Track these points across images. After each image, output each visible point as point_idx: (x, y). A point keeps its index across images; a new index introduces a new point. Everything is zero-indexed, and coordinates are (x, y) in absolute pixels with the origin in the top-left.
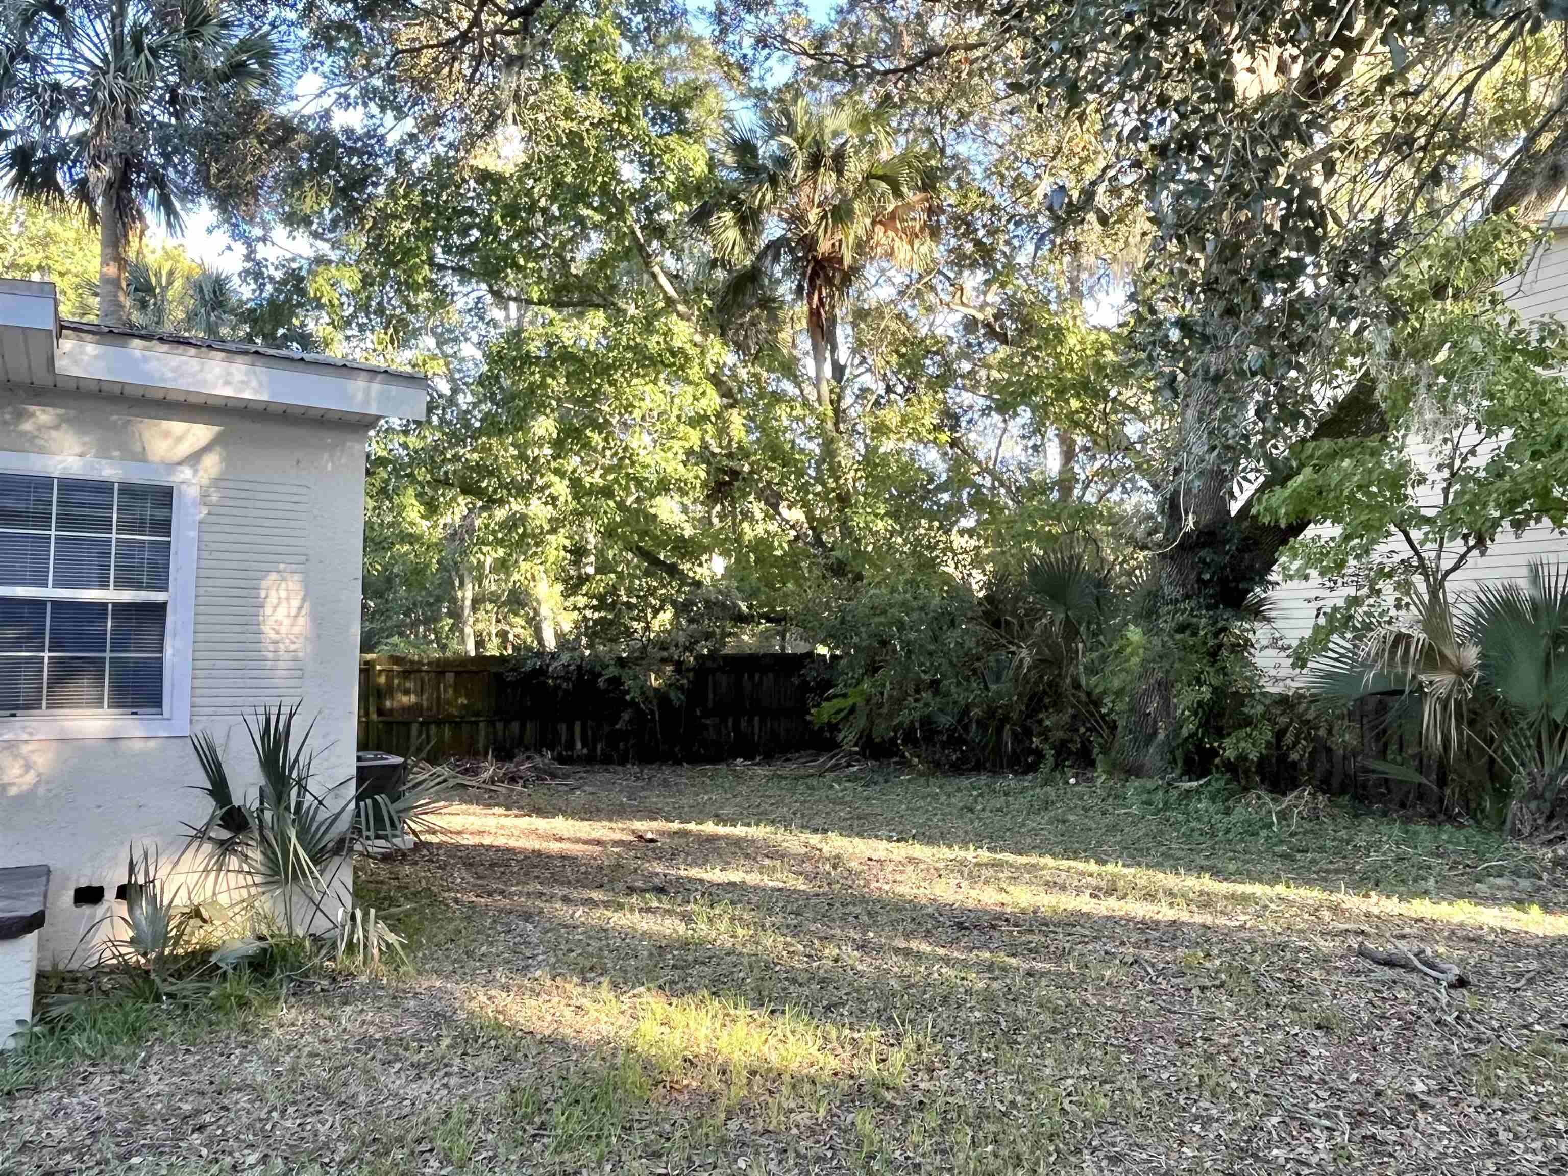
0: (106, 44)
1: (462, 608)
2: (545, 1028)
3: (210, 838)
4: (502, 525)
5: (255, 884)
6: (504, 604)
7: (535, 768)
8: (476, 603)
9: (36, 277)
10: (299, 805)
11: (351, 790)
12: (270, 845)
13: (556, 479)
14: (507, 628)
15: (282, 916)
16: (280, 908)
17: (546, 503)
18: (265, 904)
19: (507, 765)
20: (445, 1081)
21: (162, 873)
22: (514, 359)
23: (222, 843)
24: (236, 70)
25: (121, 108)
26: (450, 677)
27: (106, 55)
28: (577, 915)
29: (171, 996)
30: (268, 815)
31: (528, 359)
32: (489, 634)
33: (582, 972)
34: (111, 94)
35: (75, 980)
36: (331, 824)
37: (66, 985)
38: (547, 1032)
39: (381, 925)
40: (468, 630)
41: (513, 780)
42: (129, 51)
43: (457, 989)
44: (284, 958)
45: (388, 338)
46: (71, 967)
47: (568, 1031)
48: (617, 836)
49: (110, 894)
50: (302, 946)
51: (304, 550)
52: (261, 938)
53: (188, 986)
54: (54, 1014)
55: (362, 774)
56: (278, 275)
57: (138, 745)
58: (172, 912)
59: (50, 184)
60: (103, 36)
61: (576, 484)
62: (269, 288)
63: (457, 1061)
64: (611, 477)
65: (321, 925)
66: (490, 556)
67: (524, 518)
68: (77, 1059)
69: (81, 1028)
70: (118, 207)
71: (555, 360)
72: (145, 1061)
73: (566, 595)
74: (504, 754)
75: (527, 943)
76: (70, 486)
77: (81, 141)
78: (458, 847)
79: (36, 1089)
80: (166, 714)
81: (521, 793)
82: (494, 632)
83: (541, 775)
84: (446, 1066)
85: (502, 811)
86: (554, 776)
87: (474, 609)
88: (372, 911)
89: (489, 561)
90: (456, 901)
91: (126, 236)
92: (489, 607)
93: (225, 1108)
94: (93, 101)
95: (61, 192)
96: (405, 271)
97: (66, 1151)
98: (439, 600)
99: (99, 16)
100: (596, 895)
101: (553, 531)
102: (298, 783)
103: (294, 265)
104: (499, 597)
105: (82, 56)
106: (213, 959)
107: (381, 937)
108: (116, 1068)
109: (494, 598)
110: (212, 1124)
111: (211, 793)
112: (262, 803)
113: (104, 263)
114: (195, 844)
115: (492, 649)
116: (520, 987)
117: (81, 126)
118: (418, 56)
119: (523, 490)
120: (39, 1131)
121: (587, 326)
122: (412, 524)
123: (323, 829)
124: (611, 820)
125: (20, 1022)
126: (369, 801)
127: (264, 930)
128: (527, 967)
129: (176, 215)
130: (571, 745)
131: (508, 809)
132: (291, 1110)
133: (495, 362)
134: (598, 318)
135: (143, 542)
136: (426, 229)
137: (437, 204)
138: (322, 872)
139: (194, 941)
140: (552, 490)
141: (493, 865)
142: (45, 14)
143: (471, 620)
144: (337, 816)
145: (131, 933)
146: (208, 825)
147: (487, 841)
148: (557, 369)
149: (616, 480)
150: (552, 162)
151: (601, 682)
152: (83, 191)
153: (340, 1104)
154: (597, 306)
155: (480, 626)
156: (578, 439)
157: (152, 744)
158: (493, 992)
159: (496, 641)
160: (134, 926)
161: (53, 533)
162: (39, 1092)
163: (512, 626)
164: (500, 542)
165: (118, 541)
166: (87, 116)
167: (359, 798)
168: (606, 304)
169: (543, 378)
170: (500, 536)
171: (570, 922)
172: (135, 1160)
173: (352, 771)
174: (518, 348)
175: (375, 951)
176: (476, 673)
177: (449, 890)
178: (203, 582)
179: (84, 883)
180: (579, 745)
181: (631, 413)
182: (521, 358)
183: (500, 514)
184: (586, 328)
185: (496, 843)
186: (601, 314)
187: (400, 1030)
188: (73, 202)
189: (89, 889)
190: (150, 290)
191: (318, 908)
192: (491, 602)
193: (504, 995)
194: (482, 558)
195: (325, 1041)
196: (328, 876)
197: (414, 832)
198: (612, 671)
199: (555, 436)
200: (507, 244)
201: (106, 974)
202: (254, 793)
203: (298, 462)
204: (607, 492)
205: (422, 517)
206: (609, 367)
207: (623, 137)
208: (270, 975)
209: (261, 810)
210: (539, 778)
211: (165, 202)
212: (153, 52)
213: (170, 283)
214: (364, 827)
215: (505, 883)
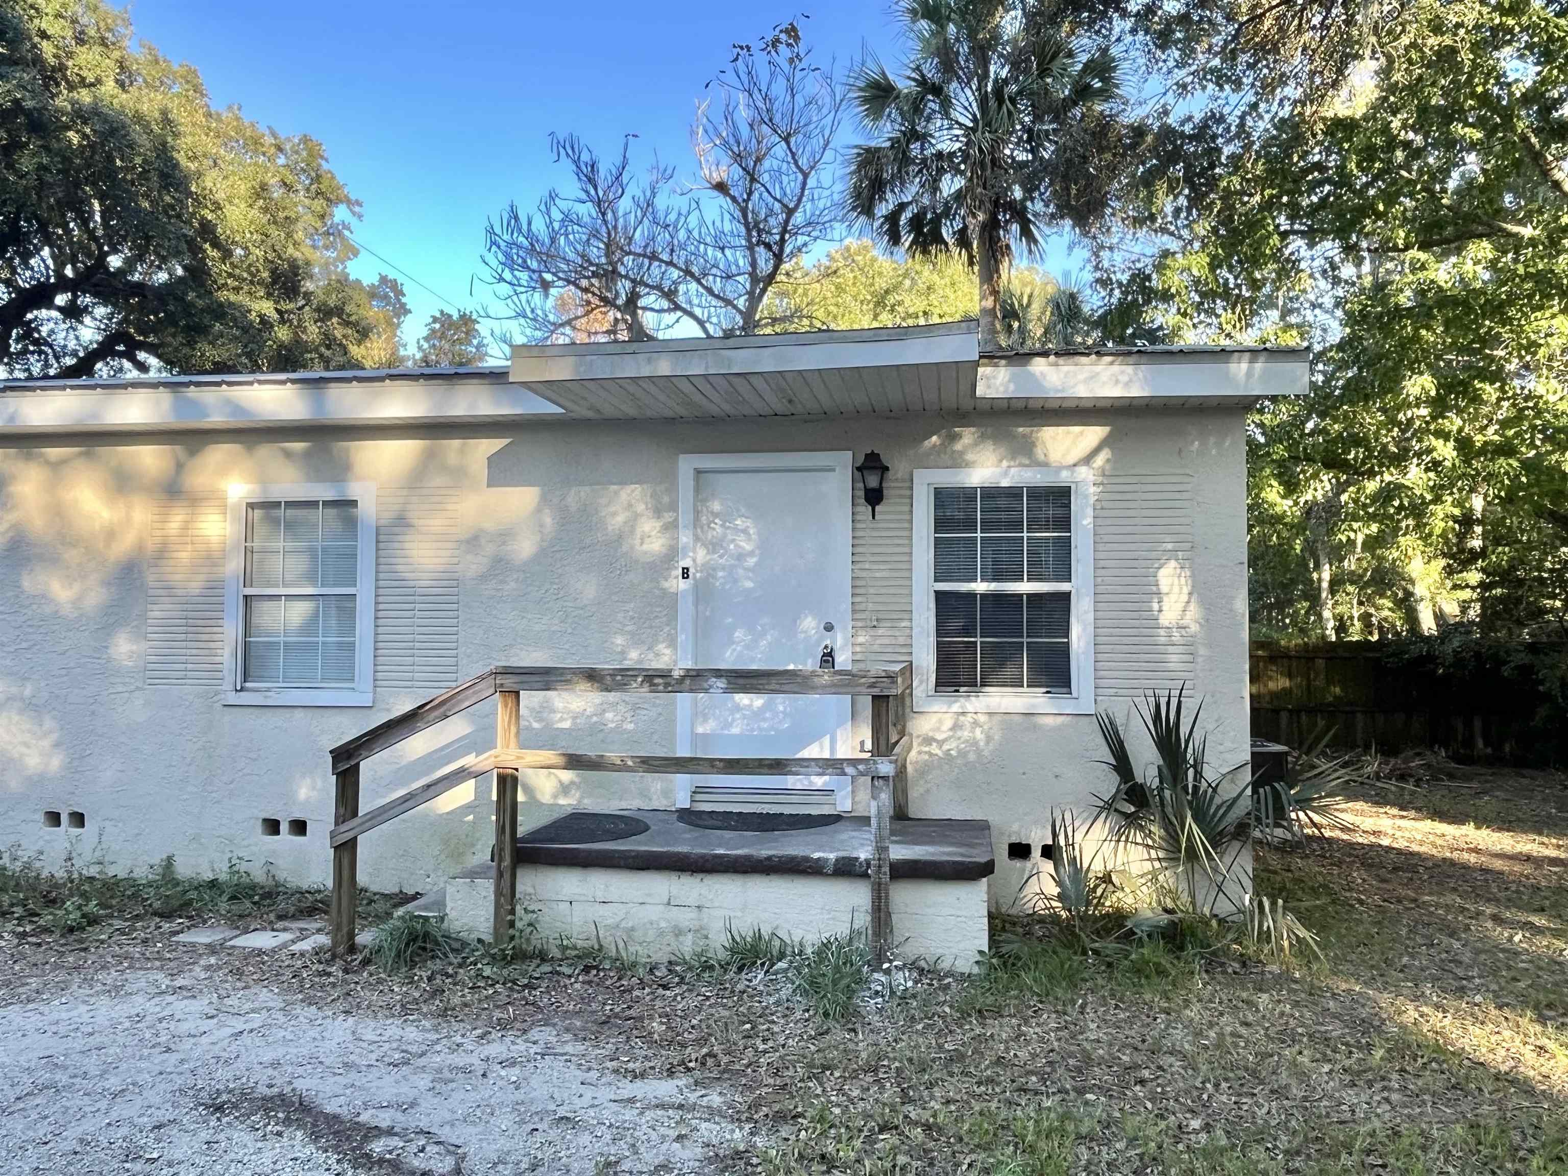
0: (974, 105)
1: (1319, 589)
2: (1500, 1061)
3: (1116, 810)
4: (1374, 498)
5: (1159, 859)
6: (1367, 584)
7: (1428, 766)
8: (1336, 584)
9: (922, 322)
10: (1196, 788)
11: (1247, 776)
12: (1171, 823)
13: (1438, 443)
14: (1372, 610)
15: (1186, 894)
16: (1183, 886)
17: (1427, 470)
18: (1167, 878)
19: (1393, 761)
20: (1386, 1094)
21: (1078, 837)
22: (1381, 315)
23: (1126, 816)
24: (1082, 92)
25: (988, 159)
26: (1320, 663)
27: (974, 115)
28: (1517, 939)
29: (1096, 952)
30: (1167, 793)
31: (1398, 313)
32: (1351, 618)
33: (1536, 1008)
34: (980, 150)
35: (1014, 924)
36: (1230, 808)
37: (1007, 926)
38: (1504, 1068)
39: (1290, 917)
40: (1327, 614)
41: (1402, 778)
42: (992, 103)
43: (1384, 999)
44: (1193, 935)
45: (1236, 317)
46: (1011, 912)
47: (1532, 1073)
48: (1552, 853)
49: (1036, 853)
50: (1207, 924)
51: (1190, 538)
52: (1166, 911)
53: (1109, 945)
54: (1004, 951)
55: (1258, 760)
56: (1125, 278)
57: (1049, 721)
58: (1090, 875)
59: (940, 240)
60: (972, 98)
61: (1464, 445)
62: (1117, 292)
63: (1395, 1076)
64: (1510, 433)
65: (1224, 908)
66: (1361, 532)
67: (1400, 487)
68: (1028, 994)
69: (1028, 969)
70: (991, 246)
71: (1431, 308)
72: (1083, 1007)
73: (1449, 571)
74: (1388, 750)
75: (1459, 963)
76: (991, 493)
77: (959, 196)
78: (1351, 845)
79: (998, 1013)
80: (1075, 694)
81: (1413, 793)
82: (1356, 615)
83: (1436, 775)
84: (1383, 1079)
85: (1395, 811)
86: (1451, 776)
87: (1333, 592)
88: (1280, 902)
89: (1360, 538)
90: (1361, 902)
91: (997, 271)
92: (1350, 588)
93: (1160, 1068)
94: (966, 157)
95: (946, 244)
96: (1250, 246)
97: (1032, 1073)
98: (1293, 582)
99: (968, 84)
100: (1539, 921)
101: (1437, 500)
102: (1194, 766)
103: (1138, 265)
104: (1361, 576)
105: (957, 122)
106: (1129, 924)
107: (1290, 930)
108: (1059, 1008)
109: (1355, 578)
110: (1152, 1080)
111: (1116, 768)
112: (1161, 782)
113: (983, 297)
114: (1104, 815)
115: (1355, 635)
116: (1457, 1010)
117: (959, 183)
118: (1262, 23)
119: (1399, 460)
120: (1007, 1050)
121: (1470, 263)
122: (1273, 505)
123: (1221, 812)
124: (1540, 833)
125: (981, 952)
126: (1267, 788)
127: (1170, 904)
128: (1462, 989)
129: (1036, 242)
130: (1469, 742)
131: (1402, 809)
132: (1224, 1085)
133: (1357, 323)
134: (1483, 249)
135: (1047, 538)
136: (1272, 196)
137: (1282, 169)
138: (1221, 855)
139: (1108, 903)
140: (1435, 454)
141: (1396, 869)
142: (930, 97)
143: (1330, 603)
144: (1235, 800)
145: (1058, 890)
146: (1114, 798)
147: (1385, 842)
148: (1434, 317)
149: (1517, 435)
150: (1414, 88)
151: (1506, 671)
152: (963, 240)
153: (1272, 1092)
154: (1480, 236)
155: (1339, 609)
156: (1465, 393)
157: (1060, 719)
158: (1424, 1009)
159: (1358, 625)
160: (1059, 883)
161: (979, 535)
162: (1002, 1016)
163: (1377, 609)
164: (1373, 517)
165: (1029, 538)
166: (962, 173)
167: (1256, 785)
168: (1492, 232)
169: (1416, 330)
170: (1371, 510)
171: (1508, 946)
172: (1090, 1097)
173: (1246, 756)
174: (1384, 302)
175: (1286, 944)
176: (1346, 659)
177: (1351, 890)
178: (1101, 572)
179: (1014, 839)
180: (1480, 744)
181: (1534, 354)
182: (1389, 313)
183: (1372, 486)
184: (1469, 266)
185: (1395, 845)
186: (1485, 244)
187: (1323, 1029)
188: (955, 251)
189: (1019, 845)
190: (1015, 315)
191: (1220, 889)
192: (1352, 583)
193: (1440, 1015)
194: (1352, 535)
195: (1247, 1024)
196: (1228, 859)
197: (1315, 825)
198: (1523, 658)
199: (1433, 393)
200: (1361, 193)
201: (1039, 922)
202: (1153, 772)
203: (1180, 451)
204: (1506, 449)
205: (1283, 497)
206: (1502, 304)
207: (1511, 31)
208: (1182, 948)
209: (1161, 789)
210: (1435, 778)
211: (1026, 233)
212: (1013, 101)
213: (1029, 304)
214: (1263, 816)
215: (1415, 890)
